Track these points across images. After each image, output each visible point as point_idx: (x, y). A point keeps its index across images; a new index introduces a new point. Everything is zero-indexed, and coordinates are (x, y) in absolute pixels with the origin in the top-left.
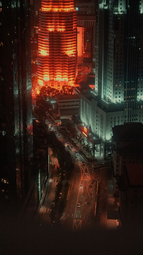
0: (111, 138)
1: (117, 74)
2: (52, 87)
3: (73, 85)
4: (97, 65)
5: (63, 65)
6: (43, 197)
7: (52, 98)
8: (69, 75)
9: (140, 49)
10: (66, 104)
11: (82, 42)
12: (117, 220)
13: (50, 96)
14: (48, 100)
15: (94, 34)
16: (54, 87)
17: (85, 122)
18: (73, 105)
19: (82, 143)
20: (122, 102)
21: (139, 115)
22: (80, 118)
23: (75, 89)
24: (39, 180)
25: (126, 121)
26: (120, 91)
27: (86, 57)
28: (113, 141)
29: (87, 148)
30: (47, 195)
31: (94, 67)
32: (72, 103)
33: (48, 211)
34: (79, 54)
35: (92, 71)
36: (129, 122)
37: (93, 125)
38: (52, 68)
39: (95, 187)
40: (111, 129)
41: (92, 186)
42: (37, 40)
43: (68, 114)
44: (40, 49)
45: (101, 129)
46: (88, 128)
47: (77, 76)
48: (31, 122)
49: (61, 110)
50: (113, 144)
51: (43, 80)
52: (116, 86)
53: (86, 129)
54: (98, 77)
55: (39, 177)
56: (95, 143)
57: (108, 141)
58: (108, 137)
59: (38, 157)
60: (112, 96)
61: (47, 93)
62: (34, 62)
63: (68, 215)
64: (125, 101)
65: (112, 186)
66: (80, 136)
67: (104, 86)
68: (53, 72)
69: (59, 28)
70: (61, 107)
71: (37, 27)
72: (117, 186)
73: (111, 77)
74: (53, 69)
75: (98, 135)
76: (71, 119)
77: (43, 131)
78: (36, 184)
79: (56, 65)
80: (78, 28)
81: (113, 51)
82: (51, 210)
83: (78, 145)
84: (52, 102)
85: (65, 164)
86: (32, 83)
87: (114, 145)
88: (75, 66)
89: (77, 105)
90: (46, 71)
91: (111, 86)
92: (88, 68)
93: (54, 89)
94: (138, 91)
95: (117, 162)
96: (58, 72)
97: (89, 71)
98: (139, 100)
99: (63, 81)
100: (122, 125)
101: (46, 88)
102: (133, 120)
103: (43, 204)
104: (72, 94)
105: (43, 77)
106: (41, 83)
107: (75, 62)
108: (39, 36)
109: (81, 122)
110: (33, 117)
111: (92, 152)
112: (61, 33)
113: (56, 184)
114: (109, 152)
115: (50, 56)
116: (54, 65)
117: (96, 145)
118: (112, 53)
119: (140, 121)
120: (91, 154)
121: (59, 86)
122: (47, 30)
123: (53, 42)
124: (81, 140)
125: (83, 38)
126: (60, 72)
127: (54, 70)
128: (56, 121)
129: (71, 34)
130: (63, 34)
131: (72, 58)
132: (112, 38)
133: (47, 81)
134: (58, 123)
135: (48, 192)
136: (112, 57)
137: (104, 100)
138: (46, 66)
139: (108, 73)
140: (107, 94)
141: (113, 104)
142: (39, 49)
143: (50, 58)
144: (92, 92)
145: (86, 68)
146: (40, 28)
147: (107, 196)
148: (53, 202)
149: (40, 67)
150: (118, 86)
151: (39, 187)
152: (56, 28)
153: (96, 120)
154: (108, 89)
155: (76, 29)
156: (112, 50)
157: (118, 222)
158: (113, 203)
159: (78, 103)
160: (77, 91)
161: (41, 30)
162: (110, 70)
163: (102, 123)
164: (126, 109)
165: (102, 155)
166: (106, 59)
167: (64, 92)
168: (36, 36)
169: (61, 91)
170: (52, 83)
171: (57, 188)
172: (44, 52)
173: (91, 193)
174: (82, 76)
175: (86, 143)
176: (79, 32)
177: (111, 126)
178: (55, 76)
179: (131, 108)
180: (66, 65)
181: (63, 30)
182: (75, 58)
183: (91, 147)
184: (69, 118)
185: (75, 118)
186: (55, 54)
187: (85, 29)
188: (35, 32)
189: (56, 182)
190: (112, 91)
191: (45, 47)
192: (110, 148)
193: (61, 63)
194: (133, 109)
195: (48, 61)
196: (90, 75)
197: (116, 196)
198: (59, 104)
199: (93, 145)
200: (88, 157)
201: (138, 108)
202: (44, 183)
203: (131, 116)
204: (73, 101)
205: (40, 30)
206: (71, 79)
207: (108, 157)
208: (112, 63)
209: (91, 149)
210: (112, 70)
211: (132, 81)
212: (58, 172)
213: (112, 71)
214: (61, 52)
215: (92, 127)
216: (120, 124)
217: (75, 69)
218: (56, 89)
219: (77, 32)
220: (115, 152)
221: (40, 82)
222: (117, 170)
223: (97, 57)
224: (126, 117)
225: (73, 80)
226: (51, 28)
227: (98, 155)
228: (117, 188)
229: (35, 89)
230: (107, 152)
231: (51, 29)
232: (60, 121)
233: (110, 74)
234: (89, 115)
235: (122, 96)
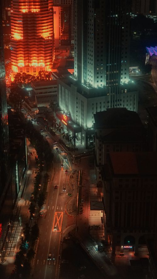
0: (92, 126)
1: (98, 56)
2: (27, 73)
3: (50, 70)
4: (76, 48)
5: (39, 49)
6: (21, 189)
7: (28, 85)
8: (45, 60)
9: (123, 28)
10: (43, 91)
11: (59, 23)
12: (101, 211)
13: (26, 82)
14: (23, 87)
15: (72, 15)
16: (30, 73)
17: (64, 110)
18: (51, 92)
19: (62, 132)
20: (104, 86)
21: (122, 100)
22: (58, 106)
23: (53, 75)
24: (17, 172)
25: (109, 107)
26: (101, 75)
27: (63, 39)
28: (95, 129)
29: (67, 137)
30: (25, 188)
31: (72, 49)
32: (50, 90)
33: (27, 204)
34: (56, 36)
35: (71, 53)
36: (112, 107)
37: (73, 112)
38: (26, 52)
39: (76, 177)
40: (93, 116)
41: (74, 177)
42: (10, 23)
43: (46, 102)
44: (13, 33)
45: (81, 116)
46: (68, 115)
47: (55, 60)
48: (6, 111)
49: (38, 98)
50: (96, 131)
51: (17, 66)
52: (98, 69)
53: (65, 116)
54: (78, 60)
55: (17, 169)
56: (75, 131)
57: (89, 128)
58: (90, 124)
59: (15, 148)
60: (93, 81)
61: (23, 80)
62: (7, 47)
63: (49, 207)
64: (107, 85)
65: (95, 176)
66: (59, 124)
68: (28, 56)
69: (34, 9)
70: (38, 94)
71: (9, 9)
72: (100, 175)
73: (92, 60)
74: (28, 53)
75: (79, 123)
76: (49, 106)
77: (19, 120)
78: (14, 176)
79: (31, 49)
80: (54, 7)
81: (93, 32)
82: (30, 203)
83: (57, 134)
84: (28, 89)
85: (44, 154)
86: (6, 69)
87: (96, 133)
88: (52, 49)
89: (55, 92)
90: (21, 56)
91: (92, 69)
92: (66, 51)
93: (30, 75)
94: (122, 74)
95: (100, 150)
96: (34, 56)
97: (68, 54)
98: (122, 84)
99: (39, 66)
100: (104, 112)
101: (21, 75)
102: (116, 105)
103: (22, 197)
104: (49, 79)
105: (17, 63)
106: (15, 69)
107: (52, 45)
108: (11, 18)
109: (60, 110)
110: (8, 106)
111: (72, 140)
112: (36, 14)
113: (35, 175)
114: (91, 140)
115: (24, 39)
116: (29, 49)
117: (76, 134)
118: (92, 34)
119: (124, 106)
120: (72, 143)
121: (35, 72)
122: (20, 12)
123: (28, 24)
124: (60, 129)
125: (59, 18)
126: (35, 56)
127: (29, 55)
128: (33, 110)
129: (46, 14)
130: (38, 15)
131: (48, 41)
132: (92, 17)
133: (22, 66)
134: (35, 111)
135: (26, 184)
136: (92, 38)
137: (84, 86)
138: (20, 51)
139: (88, 56)
140: (87, 79)
141: (94, 89)
142: (12, 33)
143: (24, 42)
144: (71, 77)
145: (64, 51)
146: (12, 10)
147: (90, 186)
148: (32, 194)
149: (14, 52)
150: (99, 69)
151: (17, 179)
152: (30, 9)
153: (76, 107)
154: (88, 73)
155: (52, 9)
156: (92, 30)
157: (102, 213)
158: (96, 194)
159: (56, 89)
160: (55, 77)
161: (14, 11)
162: (90, 53)
163: (82, 110)
164: (108, 94)
165: (83, 144)
166: (86, 41)
167: (41, 78)
168: (9, 18)
169: (38, 77)
170: (27, 69)
171: (36, 179)
172: (17, 36)
173: (73, 184)
174: (60, 60)
175: (66, 131)
176: (55, 12)
177: (93, 113)
178: (30, 61)
179: (114, 92)
180: (42, 49)
181: (38, 10)
182: (51, 41)
183: (71, 136)
184: (47, 105)
185: (53, 106)
186: (29, 38)
187: (62, 8)
188: (7, 14)
189: (34, 173)
190: (93, 75)
191: (18, 30)
192: (92, 136)
193: (36, 46)
194: (116, 94)
195: (22, 45)
196: (69, 59)
197: (99, 186)
198: (36, 91)
199: (74, 133)
200: (68, 146)
201: (122, 92)
202: (22, 175)
203: (114, 102)
204: (51, 88)
205: (12, 11)
206: (48, 63)
207: (90, 145)
208: (93, 45)
209: (71, 137)
210: (92, 52)
211: (115, 64)
212: (37, 163)
213: (93, 54)
214: (36, 34)
215: (72, 115)
216: (102, 110)
217: (52, 52)
218: (32, 76)
219: (53, 13)
220: (97, 141)
221: (14, 68)
222: (100, 159)
223: (76, 38)
224: (108, 102)
225: (50, 65)
226: (24, 9)
227: (80, 144)
228: (100, 178)
229: (9, 76)
230: (88, 140)
231: (25, 10)
232: (37, 109)
233: (90, 57)
234: (69, 101)
235: (104, 80)
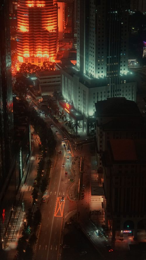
0: (94, 114)
1: (99, 49)
2: (32, 64)
3: (54, 61)
4: (78, 40)
5: (43, 41)
6: (24, 175)
7: (32, 75)
8: (49, 51)
9: (122, 23)
10: (47, 80)
11: (63, 17)
12: (101, 196)
13: (31, 72)
14: (28, 77)
15: (75, 8)
16: (35, 64)
17: (67, 98)
18: (54, 82)
19: (65, 120)
20: (105, 77)
21: (122, 90)
22: (61, 95)
23: (56, 65)
24: (21, 158)
25: (109, 96)
26: (102, 66)
27: (67, 32)
28: (96, 117)
29: (70, 124)
30: (29, 174)
31: (75, 42)
32: (54, 80)
33: (30, 190)
34: (60, 29)
35: (74, 46)
36: (112, 97)
37: (76, 101)
38: (32, 44)
39: (78, 163)
40: (94, 105)
41: (75, 163)
42: (16, 16)
43: (49, 91)
44: (20, 26)
45: (83, 105)
46: (70, 104)
47: (58, 51)
48: (11, 99)
49: (42, 87)
50: (97, 119)
51: (23, 56)
52: (99, 61)
53: (68, 105)
54: (80, 52)
55: (21, 155)
56: (77, 119)
57: (90, 117)
58: (91, 112)
59: (19, 135)
60: (94, 72)
61: (27, 70)
62: (14, 39)
63: (51, 192)
64: (108, 76)
65: (96, 162)
66: (62, 112)
67: (86, 61)
68: (33, 48)
69: (39, 4)
70: (42, 83)
71: (16, 3)
72: (101, 162)
73: (93, 52)
75: (81, 111)
76: (52, 95)
77: (24, 108)
78: (17, 162)
79: (36, 41)
80: (58, 3)
81: (94, 26)
82: (33, 188)
83: (60, 122)
84: (33, 79)
85: (47, 141)
86: (12, 59)
87: (97, 121)
88: (56, 42)
89: (59, 81)
90: (26, 48)
91: (93, 61)
92: (69, 44)
93: (35, 66)
94: (121, 66)
95: (101, 137)
96: (39, 48)
97: (71, 46)
98: (122, 75)
99: (44, 57)
100: (105, 101)
101: (26, 64)
102: (116, 95)
103: (25, 182)
104: (53, 70)
105: (23, 54)
106: (21, 60)
107: (56, 38)
108: (18, 12)
109: (63, 99)
110: (13, 94)
111: (75, 128)
112: (41, 8)
113: (38, 161)
114: (92, 128)
115: (29, 32)
116: (35, 41)
117: (78, 121)
118: (94, 28)
119: (123, 96)
120: (74, 130)
121: (40, 62)
122: (27, 6)
123: (33, 17)
124: (63, 117)
125: (63, 13)
126: (40, 48)
128: (37, 98)
129: (51, 9)
130: (43, 9)
131: (52, 33)
132: (94, 12)
133: (27, 57)
134: (39, 100)
135: (29, 170)
136: (94, 32)
137: (86, 76)
138: (26, 42)
139: (90, 49)
140: (89, 70)
141: (95, 80)
142: (18, 25)
143: (29, 35)
144: (73, 68)
145: (67, 44)
146: (19, 4)
147: (91, 172)
148: (35, 180)
149: (20, 43)
150: (100, 61)
151: (21, 165)
152: (36, 3)
153: (78, 96)
154: (90, 64)
155: (57, 4)
157: (103, 198)
158: (97, 179)
159: (59, 79)
160: (59, 67)
161: (21, 5)
162: (92, 45)
163: (84, 99)
164: (108, 85)
165: (85, 131)
166: (88, 35)
167: (45, 68)
168: (15, 12)
169: (42, 68)
170: (32, 59)
171: (39, 165)
172: (23, 28)
173: (75, 170)
174: (64, 51)
175: (68, 119)
176: (60, 7)
177: (94, 102)
178: (35, 52)
179: (114, 83)
180: (46, 41)
181: (43, 5)
182: (55, 33)
183: (74, 124)
184: (51, 94)
185: (56, 94)
186: (35, 30)
187: (65, 4)
188: (14, 8)
189: (38, 160)
190: (94, 66)
191: (24, 23)
192: (93, 123)
193: (42, 39)
194: (116, 84)
195: (27, 37)
196: (72, 51)
197: (100, 172)
198: (40, 81)
199: (76, 120)
200: (71, 133)
201: (122, 83)
202: (25, 161)
203: (114, 92)
204: (55, 78)
205: (19, 5)
206: (52, 55)
207: (91, 133)
208: (95, 38)
209: (73, 125)
210: (94, 45)
211: (115, 56)
212: (40, 149)
213: (94, 46)
214: (41, 27)
215: (74, 103)
216: (103, 100)
217: (55, 45)
218: (37, 66)
219: (57, 8)
220: (98, 128)
221: (19, 58)
222: (101, 146)
223: (79, 32)
224: (109, 92)
225: (54, 56)
226: (30, 3)
227: (81, 131)
228: (101, 164)
229: (15, 66)
230: (90, 128)
231: (31, 5)
232: (41, 97)
233: (92, 49)
234: (71, 91)
235: (105, 71)
